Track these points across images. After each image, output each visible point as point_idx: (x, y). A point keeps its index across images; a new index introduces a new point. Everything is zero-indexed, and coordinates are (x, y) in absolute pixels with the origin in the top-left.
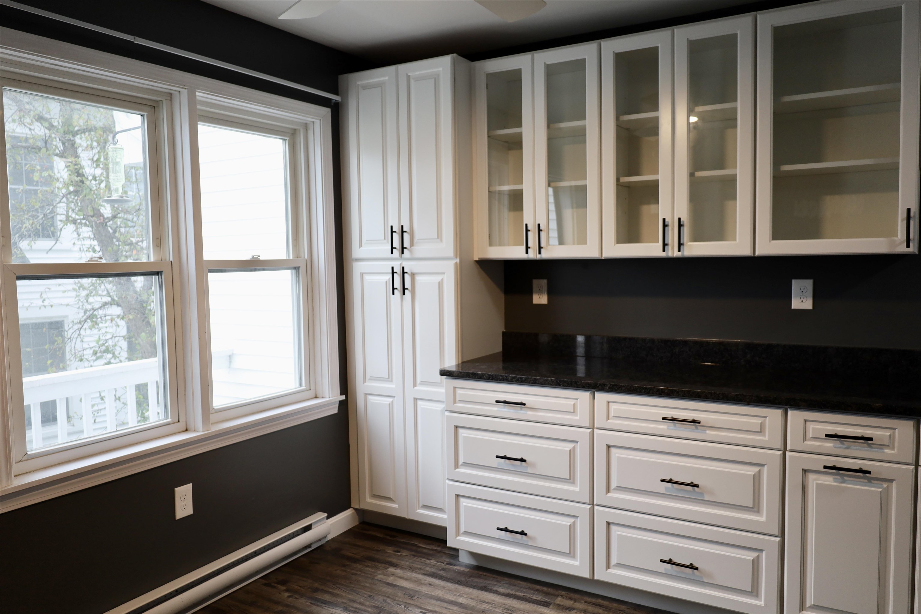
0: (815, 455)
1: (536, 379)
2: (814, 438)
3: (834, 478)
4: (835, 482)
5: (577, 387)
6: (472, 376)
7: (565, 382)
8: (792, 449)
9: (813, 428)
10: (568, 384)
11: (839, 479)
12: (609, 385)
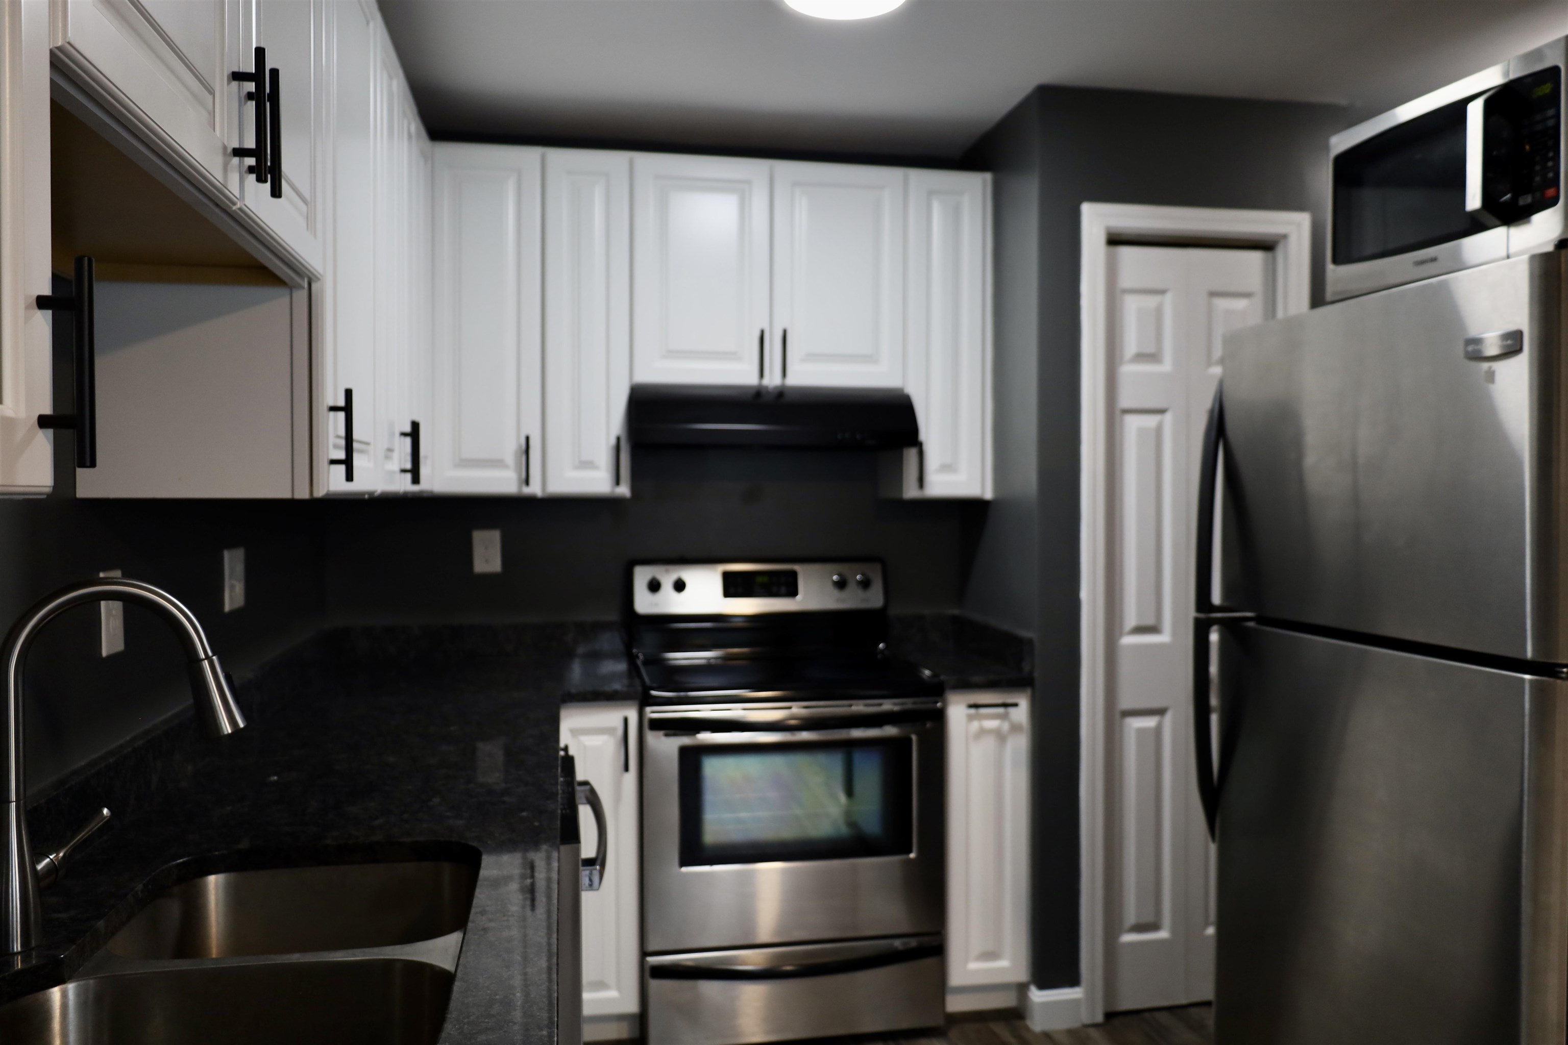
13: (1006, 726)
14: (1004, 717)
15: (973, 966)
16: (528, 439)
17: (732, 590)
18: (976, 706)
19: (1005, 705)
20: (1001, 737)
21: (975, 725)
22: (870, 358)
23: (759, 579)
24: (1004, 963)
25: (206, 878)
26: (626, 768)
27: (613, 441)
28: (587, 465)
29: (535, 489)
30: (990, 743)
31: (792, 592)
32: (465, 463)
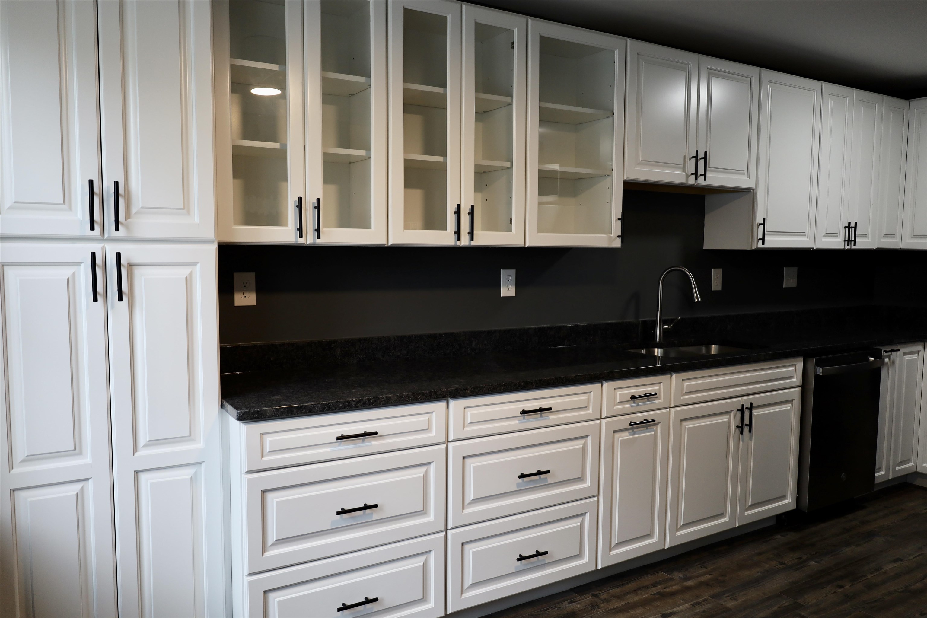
0: (619, 417)
1: (388, 398)
2: (620, 403)
3: (629, 433)
4: (630, 435)
5: (437, 398)
6: (297, 412)
7: (423, 394)
8: (607, 416)
9: (620, 394)
10: (427, 397)
11: (631, 432)
12: (470, 389)
32: (916, 236)
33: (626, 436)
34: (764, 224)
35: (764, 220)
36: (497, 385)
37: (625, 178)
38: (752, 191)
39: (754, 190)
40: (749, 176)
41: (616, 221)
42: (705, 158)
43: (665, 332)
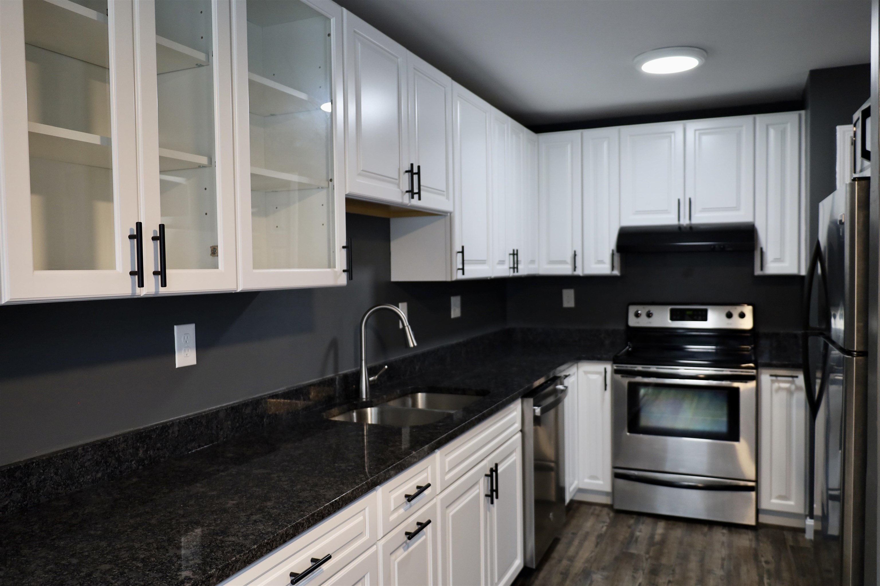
0: (394, 530)
2: (395, 510)
3: (403, 548)
9: (394, 498)
13: (793, 387)
14: (793, 382)
15: (774, 501)
16: (575, 252)
17: (674, 317)
18: (776, 376)
19: (793, 377)
20: (790, 392)
21: (776, 385)
22: (737, 208)
23: (688, 313)
24: (791, 503)
25: (417, 394)
26: (606, 389)
27: (611, 252)
28: (601, 262)
29: (579, 272)
30: (783, 395)
31: (704, 318)
32: (551, 262)
33: (401, 554)
34: (462, 252)
35: (463, 247)
36: (257, 547)
37: (347, 192)
38: (449, 214)
39: (451, 213)
40: (448, 198)
41: (340, 251)
42: (418, 173)
43: (371, 386)
